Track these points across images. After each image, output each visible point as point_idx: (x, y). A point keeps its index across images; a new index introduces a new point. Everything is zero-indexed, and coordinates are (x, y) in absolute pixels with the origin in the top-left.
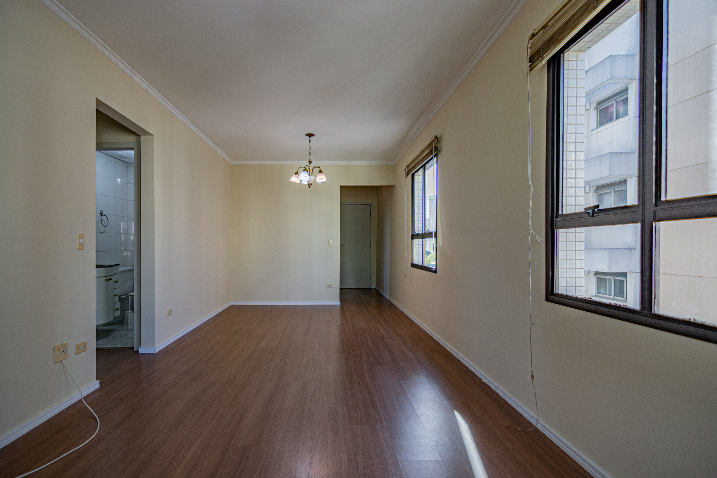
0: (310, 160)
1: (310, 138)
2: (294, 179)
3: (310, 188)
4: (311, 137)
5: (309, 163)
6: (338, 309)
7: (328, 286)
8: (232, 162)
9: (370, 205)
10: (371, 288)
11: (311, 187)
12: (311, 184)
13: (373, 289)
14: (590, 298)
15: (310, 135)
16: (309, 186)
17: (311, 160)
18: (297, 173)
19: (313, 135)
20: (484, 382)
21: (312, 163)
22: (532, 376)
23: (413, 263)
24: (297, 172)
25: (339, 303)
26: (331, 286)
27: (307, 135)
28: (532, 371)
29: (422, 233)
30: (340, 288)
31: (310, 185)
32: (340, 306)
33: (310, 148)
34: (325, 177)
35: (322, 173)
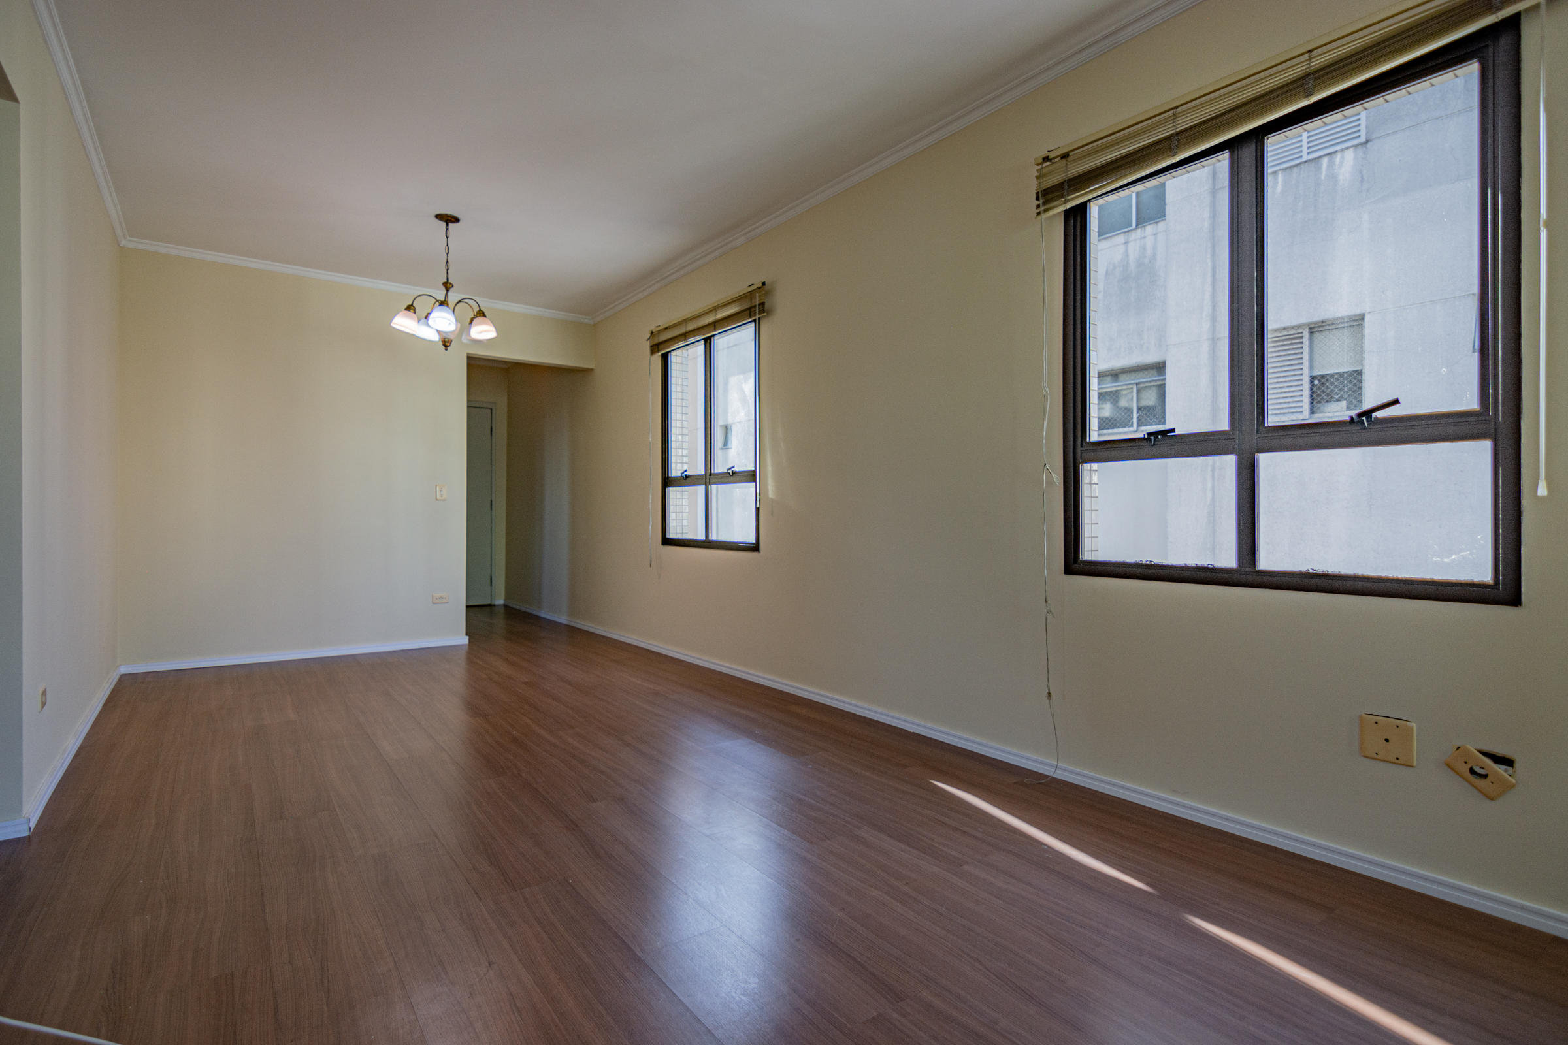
0: (448, 280)
1: (447, 225)
2: (404, 323)
3: (446, 350)
4: (450, 224)
5: (444, 288)
6: (463, 654)
7: (435, 601)
8: (125, 238)
9: (490, 410)
10: (494, 605)
11: (449, 348)
12: (451, 342)
13: (499, 605)
14: (1151, 561)
15: (449, 219)
16: (446, 346)
17: (450, 281)
18: (412, 308)
19: (456, 220)
20: (914, 733)
21: (451, 289)
22: (1049, 694)
23: (668, 536)
24: (412, 305)
25: (465, 640)
26: (444, 601)
27: (439, 217)
28: (1048, 687)
29: (703, 473)
30: (467, 607)
31: (448, 342)
32: (467, 647)
33: (448, 250)
34: (492, 328)
35: (484, 318)
